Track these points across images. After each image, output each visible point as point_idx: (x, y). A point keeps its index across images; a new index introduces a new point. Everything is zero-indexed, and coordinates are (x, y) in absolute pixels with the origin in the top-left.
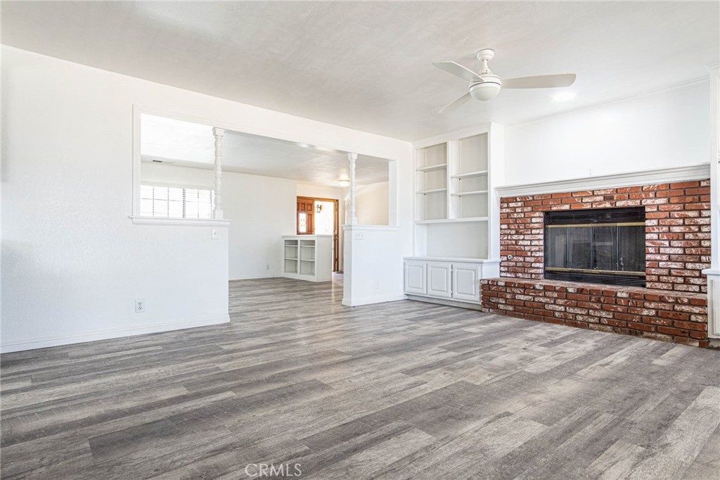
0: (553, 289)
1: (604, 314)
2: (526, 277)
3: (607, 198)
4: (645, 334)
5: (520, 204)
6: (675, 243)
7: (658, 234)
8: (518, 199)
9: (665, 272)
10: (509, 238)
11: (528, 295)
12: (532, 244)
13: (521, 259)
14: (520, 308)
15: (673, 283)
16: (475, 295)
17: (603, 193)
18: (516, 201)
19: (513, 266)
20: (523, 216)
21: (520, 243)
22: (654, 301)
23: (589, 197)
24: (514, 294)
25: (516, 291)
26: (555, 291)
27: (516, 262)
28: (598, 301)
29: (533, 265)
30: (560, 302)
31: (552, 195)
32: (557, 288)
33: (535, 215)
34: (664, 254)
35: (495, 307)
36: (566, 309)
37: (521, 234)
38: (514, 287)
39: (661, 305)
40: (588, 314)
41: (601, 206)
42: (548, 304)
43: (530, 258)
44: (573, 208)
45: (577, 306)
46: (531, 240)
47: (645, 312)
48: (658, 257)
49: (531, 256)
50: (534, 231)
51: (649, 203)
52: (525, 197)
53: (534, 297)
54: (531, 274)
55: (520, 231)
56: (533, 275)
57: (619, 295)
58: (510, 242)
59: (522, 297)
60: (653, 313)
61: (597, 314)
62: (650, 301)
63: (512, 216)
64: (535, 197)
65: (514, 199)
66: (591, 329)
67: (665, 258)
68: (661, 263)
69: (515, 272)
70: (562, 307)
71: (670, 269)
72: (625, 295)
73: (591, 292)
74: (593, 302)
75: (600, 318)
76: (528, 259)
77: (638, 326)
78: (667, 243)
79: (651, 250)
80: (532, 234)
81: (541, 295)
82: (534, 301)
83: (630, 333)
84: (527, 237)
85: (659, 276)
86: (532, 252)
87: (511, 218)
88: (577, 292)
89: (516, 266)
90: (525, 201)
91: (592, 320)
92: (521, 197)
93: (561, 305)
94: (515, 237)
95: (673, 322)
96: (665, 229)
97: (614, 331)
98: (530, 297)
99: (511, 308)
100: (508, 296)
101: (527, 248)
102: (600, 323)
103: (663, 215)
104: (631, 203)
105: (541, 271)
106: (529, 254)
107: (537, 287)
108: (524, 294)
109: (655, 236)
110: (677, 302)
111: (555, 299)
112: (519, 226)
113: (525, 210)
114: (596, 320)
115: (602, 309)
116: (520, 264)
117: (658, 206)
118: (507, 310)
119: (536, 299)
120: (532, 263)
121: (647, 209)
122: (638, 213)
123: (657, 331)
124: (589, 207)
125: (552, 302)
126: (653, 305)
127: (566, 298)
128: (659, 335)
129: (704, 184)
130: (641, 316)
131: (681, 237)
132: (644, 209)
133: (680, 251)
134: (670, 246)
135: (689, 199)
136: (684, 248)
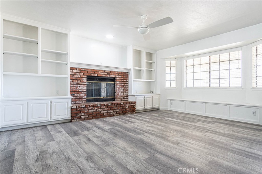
0: (104, 105)
1: (118, 110)
2: (81, 103)
3: (108, 74)
4: (126, 113)
5: (78, 71)
6: (122, 88)
7: (119, 85)
8: (77, 69)
9: (120, 96)
10: (73, 86)
11: (95, 109)
12: (83, 88)
13: (79, 95)
14: (91, 115)
15: (122, 99)
17: (107, 72)
18: (76, 70)
19: (75, 99)
20: (79, 77)
21: (78, 88)
22: (128, 104)
23: (103, 72)
24: (89, 110)
25: (89, 108)
26: (104, 106)
27: (76, 97)
28: (116, 107)
29: (84, 97)
30: (106, 109)
31: (91, 70)
32: (105, 105)
33: (85, 77)
34: (120, 91)
35: (80, 118)
36: (107, 111)
37: (79, 84)
40: (114, 112)
41: (106, 76)
42: (102, 111)
43: (82, 95)
44: (98, 76)
45: (111, 110)
46: (83, 87)
47: (126, 107)
48: (119, 92)
49: (83, 94)
50: (84, 83)
52: (80, 68)
53: (97, 109)
54: (83, 101)
55: (78, 83)
56: (84, 101)
57: (121, 104)
58: (73, 88)
59: (92, 111)
61: (116, 111)
63: (74, 76)
64: (85, 69)
65: (76, 69)
66: (115, 116)
68: (120, 94)
69: (76, 101)
70: (106, 111)
71: (121, 95)
74: (115, 107)
75: (116, 112)
76: (81, 95)
77: (125, 112)
79: (118, 90)
80: (83, 84)
81: (99, 108)
82: (97, 111)
83: (123, 114)
84: (81, 86)
85: (119, 97)
86: (83, 92)
87: (74, 77)
88: (111, 105)
89: (76, 98)
90: (81, 70)
91: (115, 113)
92: (79, 68)
93: (106, 110)
94: (76, 86)
95: (131, 109)
96: (120, 84)
97: (120, 115)
98: (95, 110)
99: (87, 116)
100: (86, 111)
101: (81, 90)
102: (117, 113)
103: (120, 80)
104: (114, 76)
105: (86, 100)
106: (82, 93)
107: (99, 105)
108: (93, 109)
109: (118, 86)
111: (104, 109)
112: (78, 81)
113: (81, 74)
115: (117, 109)
116: (78, 97)
117: (119, 78)
118: (85, 118)
119: (98, 110)
120: (83, 96)
121: (117, 78)
122: (114, 80)
123: (128, 112)
124: (103, 76)
125: (103, 110)
126: (128, 105)
127: (108, 108)
128: (129, 113)
129: (127, 73)
130: (125, 109)
131: (123, 86)
132: (114, 78)
133: (123, 90)
134: (121, 89)
135: (125, 77)
136: (124, 89)
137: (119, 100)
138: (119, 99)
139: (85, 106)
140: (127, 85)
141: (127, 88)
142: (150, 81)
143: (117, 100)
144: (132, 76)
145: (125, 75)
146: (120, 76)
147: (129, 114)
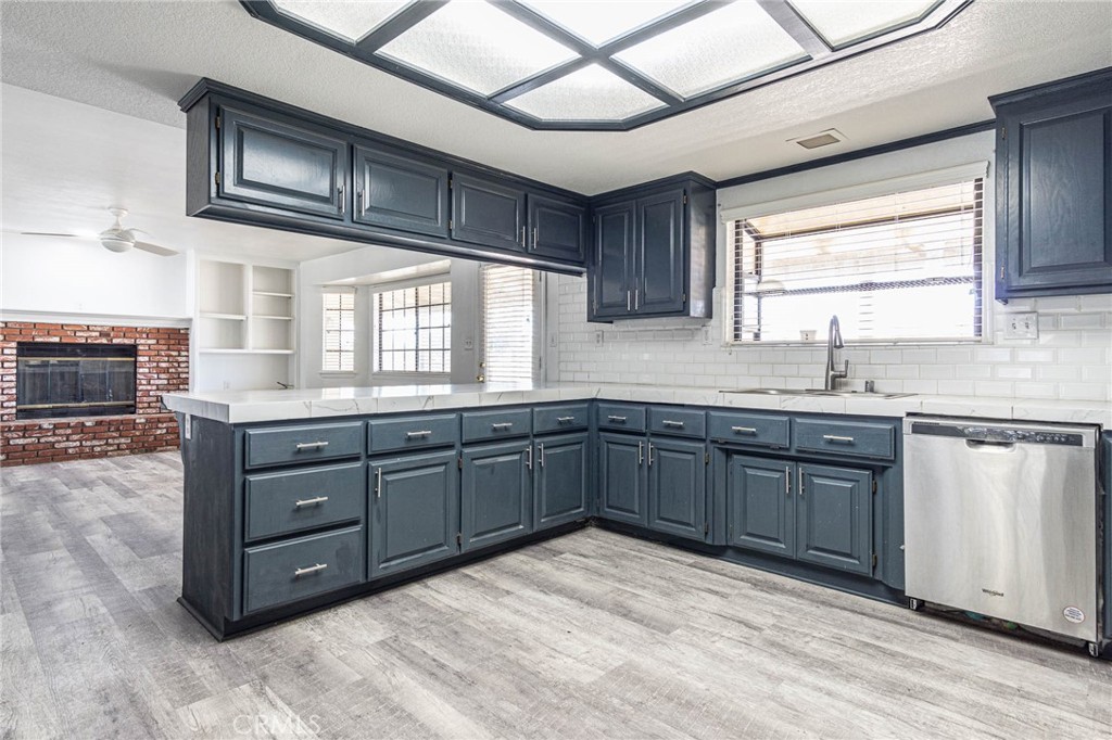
0: (66, 426)
1: (123, 440)
3: (104, 334)
4: (159, 449)
6: (162, 376)
7: (149, 368)
9: (155, 399)
11: (31, 437)
12: (4, 379)
14: (18, 454)
17: (99, 329)
23: (83, 331)
24: (8, 439)
25: (10, 435)
26: (69, 427)
28: (118, 430)
29: (5, 405)
30: (75, 437)
31: (35, 324)
32: (72, 425)
33: (9, 346)
34: (154, 385)
36: (81, 443)
39: (171, 424)
40: (107, 444)
41: (96, 342)
42: (59, 442)
44: (64, 341)
45: (94, 438)
46: (2, 375)
47: (159, 432)
48: (149, 388)
49: (2, 394)
50: (6, 365)
51: (143, 343)
53: (39, 438)
54: (3, 415)
56: (6, 416)
57: (138, 421)
59: (21, 441)
60: (164, 431)
61: (117, 441)
62: (162, 423)
64: (11, 325)
66: (110, 456)
67: (154, 388)
68: (151, 392)
72: (143, 421)
73: (110, 423)
74: (112, 432)
75: (118, 445)
77: (152, 444)
78: (156, 376)
79: (144, 382)
80: (3, 367)
81: (49, 434)
82: (39, 442)
83: (146, 451)
85: (149, 403)
86: (3, 389)
88: (96, 425)
91: (111, 448)
93: (75, 441)
96: (155, 364)
97: (132, 453)
98: (33, 439)
102: (119, 449)
103: (153, 353)
104: (127, 341)
105: (13, 411)
107: (45, 427)
108: (24, 437)
109: (146, 370)
111: (68, 436)
114: (115, 447)
115: (121, 436)
117: (149, 345)
119: (42, 440)
121: (140, 348)
122: (131, 351)
123: (167, 445)
124: (84, 341)
125: (65, 439)
126: (165, 425)
127: (82, 432)
129: (182, 332)
130: (155, 436)
131: (166, 371)
132: (135, 347)
133: (166, 382)
134: (158, 378)
135: (172, 342)
136: (168, 380)
137: (149, 411)
138: (149, 407)
140: (182, 365)
141: (184, 376)
142: (287, 355)
143: (141, 411)
144: (202, 340)
145: (177, 338)
146: (154, 341)
147: (170, 450)
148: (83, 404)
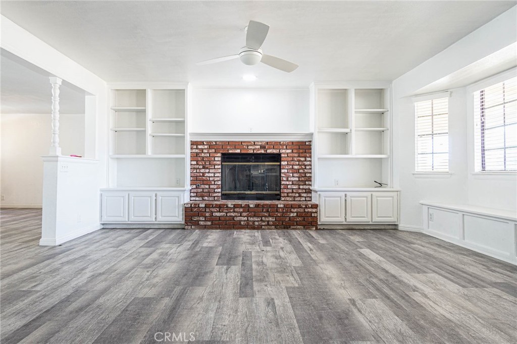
0: (240, 206)
1: (270, 219)
2: (211, 199)
3: (262, 147)
4: (292, 227)
5: (206, 147)
6: (295, 175)
7: (288, 169)
8: (205, 143)
9: (291, 191)
10: (198, 171)
11: (223, 212)
12: (215, 176)
13: (207, 187)
14: (217, 222)
15: (294, 197)
16: (178, 217)
17: (260, 144)
18: (203, 144)
19: (201, 192)
20: (208, 156)
21: (207, 175)
22: (296, 208)
23: (252, 145)
24: (212, 212)
25: (213, 210)
26: (241, 207)
27: (203, 189)
28: (267, 211)
29: (216, 191)
30: (245, 214)
31: (229, 142)
32: (243, 205)
33: (217, 155)
34: (290, 181)
35: (197, 224)
36: (248, 218)
37: (207, 168)
38: (213, 207)
39: (299, 210)
40: (262, 220)
41: (259, 152)
42: (237, 216)
43: (213, 186)
44: (242, 152)
45: (255, 216)
46: (214, 173)
47: (292, 215)
48: (288, 183)
49: (214, 184)
50: (216, 167)
51: (284, 152)
52: (210, 142)
53: (227, 213)
54: (214, 197)
55: (207, 166)
56: (216, 198)
57: (279, 206)
58: (198, 174)
59: (218, 214)
60: (295, 214)
61: (267, 219)
62: (294, 208)
63: (200, 155)
64: (217, 143)
65: (202, 143)
66: (264, 229)
67: (291, 183)
68: (289, 186)
69: (202, 196)
70: (246, 218)
71: (293, 189)
72: (282, 206)
73: (263, 206)
74: (264, 212)
75: (268, 221)
76: (212, 187)
77: (288, 223)
78: (291, 175)
79: (284, 179)
80: (215, 168)
81: (231, 211)
82: (227, 216)
83: (284, 228)
84: (211, 171)
85: (288, 193)
86: (215, 181)
87: (199, 157)
88: (255, 207)
89: (203, 192)
90: (210, 145)
91: (264, 224)
92: (207, 142)
93: (245, 217)
94: (203, 171)
95: (304, 219)
96: (291, 167)
97: (276, 228)
98: (224, 213)
99: (209, 223)
100: (207, 214)
101: (211, 179)
102: (268, 225)
103: (290, 159)
104: (275, 151)
105: (220, 194)
106: (213, 183)
107: (229, 206)
108: (219, 212)
109: (286, 171)
110: (306, 207)
111: (241, 213)
112: (205, 163)
113: (210, 151)
114: (266, 223)
115: (269, 216)
116: (206, 190)
117: (288, 153)
118: (205, 225)
119: (228, 215)
120: (215, 189)
121: (283, 155)
122: (277, 158)
123: (297, 225)
124: (252, 152)
125: (239, 215)
126: (295, 210)
127: (248, 212)
128: (298, 227)
129: (307, 143)
130: (290, 217)
131: (297, 171)
132: (279, 155)
133: (297, 179)
134: (293, 176)
135: (301, 151)
136: (299, 177)
137: (288, 199)
138: (288, 196)
139: (206, 205)
140: (308, 167)
141: (308, 175)
142: (381, 158)
143: (283, 199)
144: (320, 149)
145: (304, 148)
146: (289, 151)
147: (299, 229)
148: (253, 192)
